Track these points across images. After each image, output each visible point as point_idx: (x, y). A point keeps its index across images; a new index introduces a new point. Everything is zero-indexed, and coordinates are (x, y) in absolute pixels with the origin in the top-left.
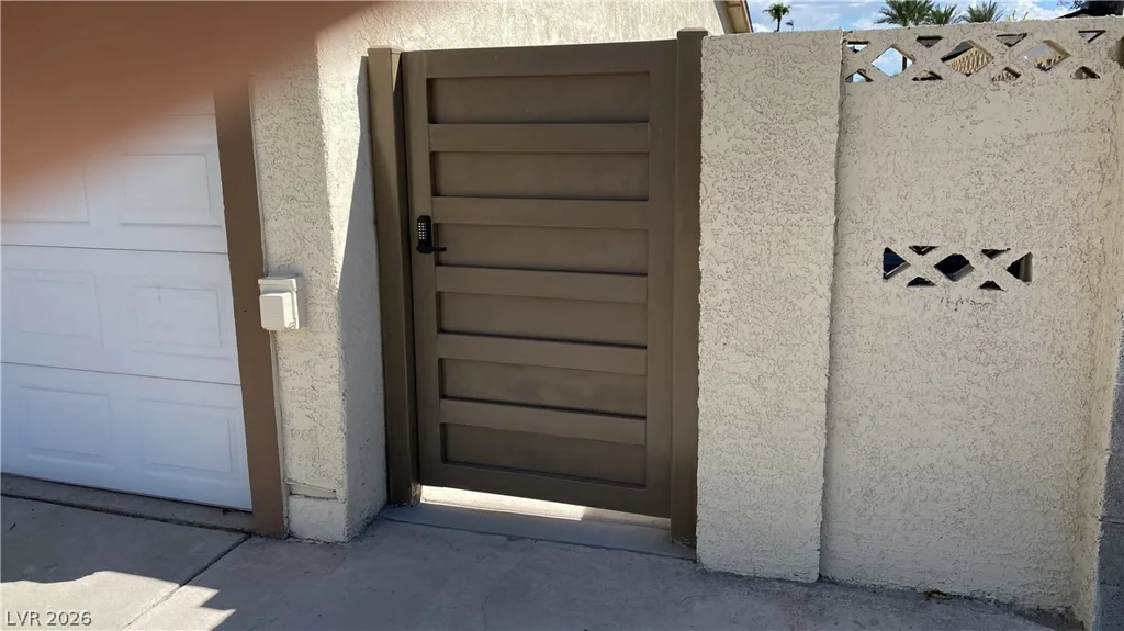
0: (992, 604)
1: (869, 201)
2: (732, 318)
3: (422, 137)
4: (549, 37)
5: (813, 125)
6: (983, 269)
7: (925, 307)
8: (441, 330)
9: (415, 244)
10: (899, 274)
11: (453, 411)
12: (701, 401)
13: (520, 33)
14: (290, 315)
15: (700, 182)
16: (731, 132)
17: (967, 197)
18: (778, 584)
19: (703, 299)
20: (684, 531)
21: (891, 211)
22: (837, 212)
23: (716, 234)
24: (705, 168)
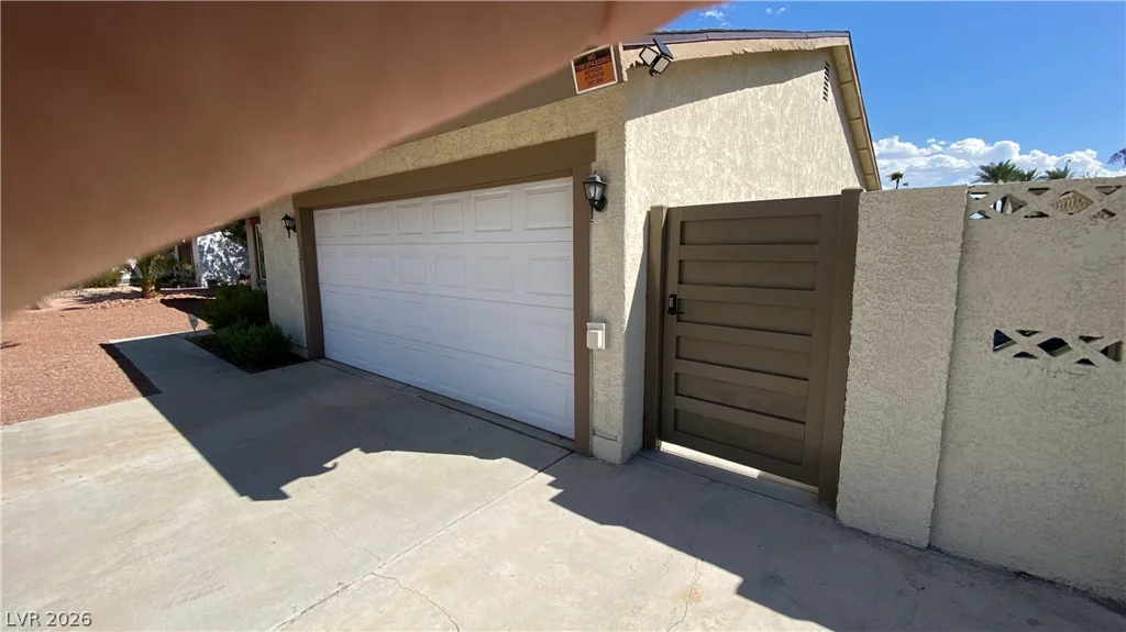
0: (1071, 589)
1: (984, 297)
2: (872, 368)
3: (676, 252)
4: (750, 197)
5: (942, 247)
6: (1079, 350)
7: (1028, 372)
8: (678, 357)
9: (667, 309)
10: (1007, 349)
11: (682, 403)
12: (846, 418)
13: (733, 196)
14: (601, 343)
15: (853, 280)
16: (878, 251)
17: (1068, 298)
18: (896, 544)
19: (852, 353)
20: (828, 496)
21: (1002, 305)
22: (957, 304)
23: (864, 314)
24: (858, 273)
